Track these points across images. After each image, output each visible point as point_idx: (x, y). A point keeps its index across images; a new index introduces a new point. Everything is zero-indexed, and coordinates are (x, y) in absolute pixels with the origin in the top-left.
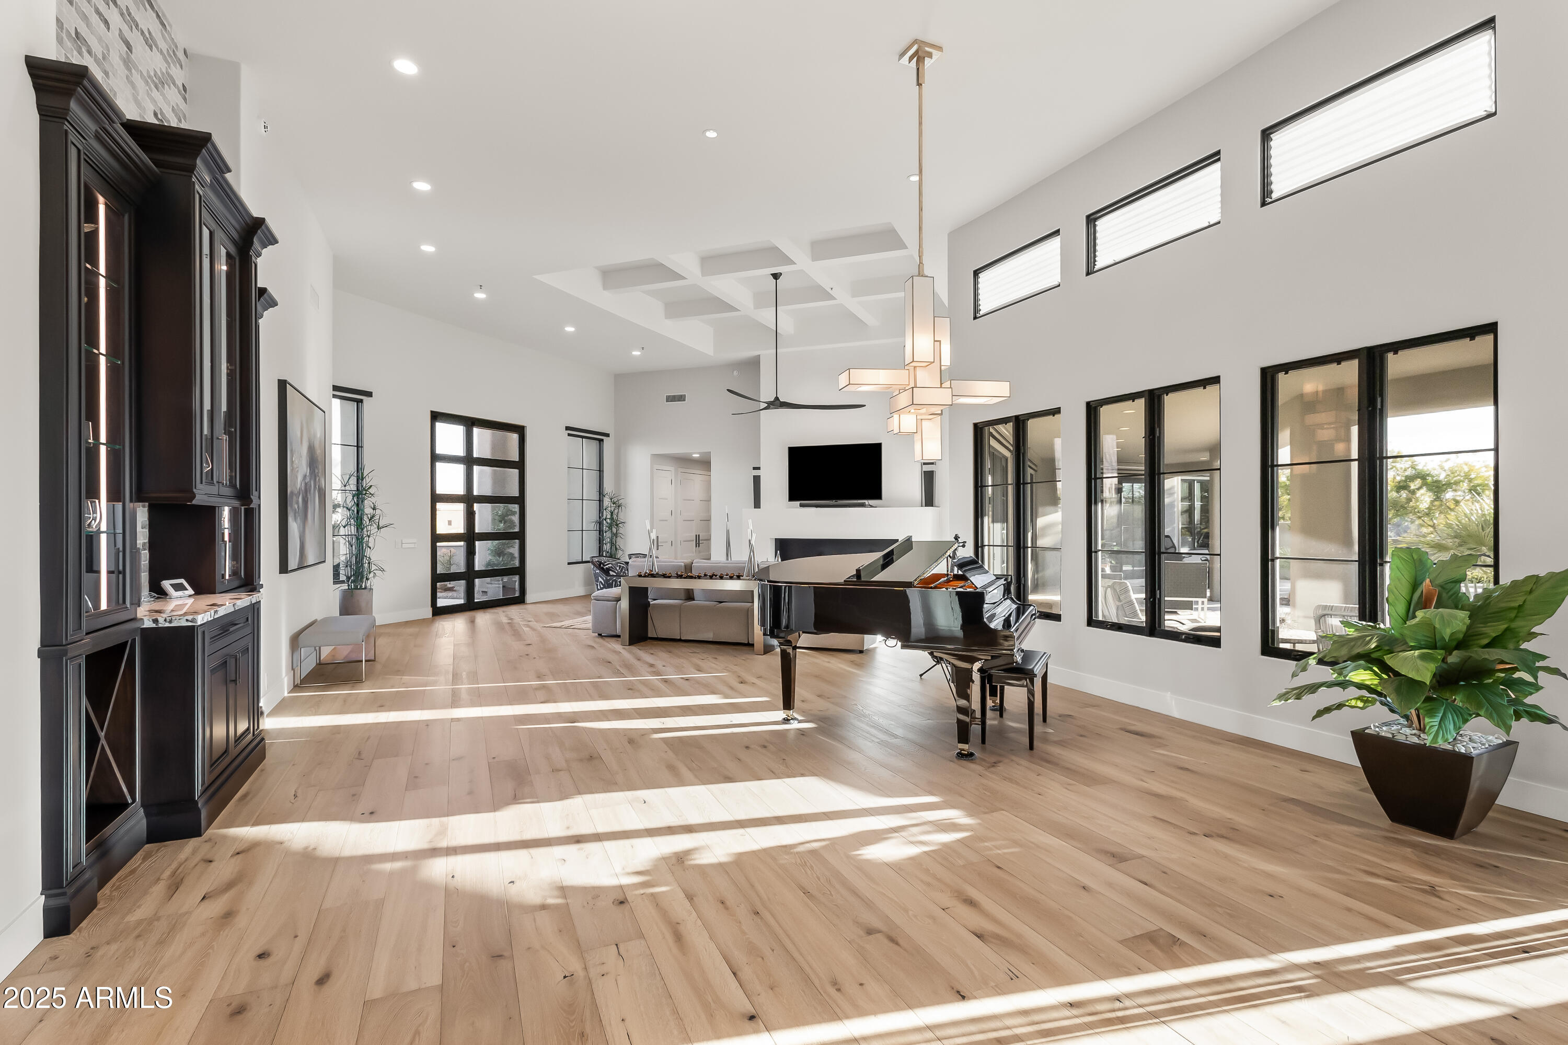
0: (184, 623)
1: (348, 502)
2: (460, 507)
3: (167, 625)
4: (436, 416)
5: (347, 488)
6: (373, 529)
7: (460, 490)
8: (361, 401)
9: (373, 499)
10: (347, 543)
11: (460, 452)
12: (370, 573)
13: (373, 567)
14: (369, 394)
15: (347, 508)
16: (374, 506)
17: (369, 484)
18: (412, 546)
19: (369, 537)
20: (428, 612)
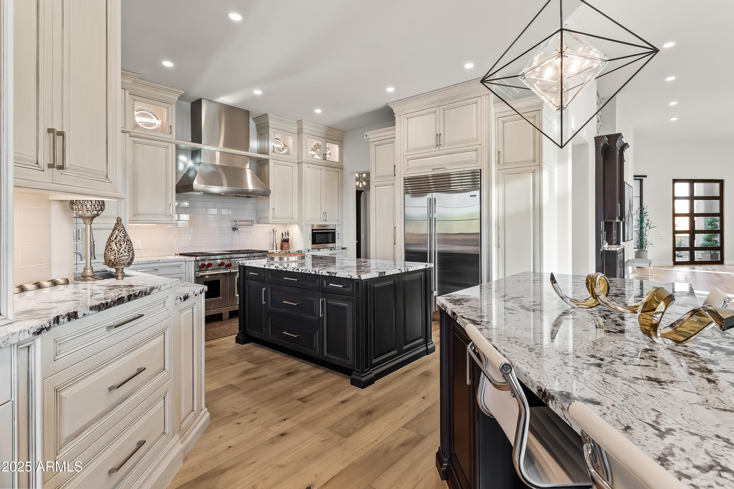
0: (614, 250)
1: (638, 219)
2: (687, 219)
3: (610, 250)
4: (675, 181)
5: (637, 213)
6: (648, 228)
7: (687, 211)
8: (642, 179)
9: (647, 217)
10: (637, 234)
11: (687, 194)
12: (646, 245)
13: (648, 243)
14: (646, 176)
15: (637, 221)
16: (648, 220)
17: (646, 211)
18: (664, 235)
19: (646, 231)
20: (672, 263)
